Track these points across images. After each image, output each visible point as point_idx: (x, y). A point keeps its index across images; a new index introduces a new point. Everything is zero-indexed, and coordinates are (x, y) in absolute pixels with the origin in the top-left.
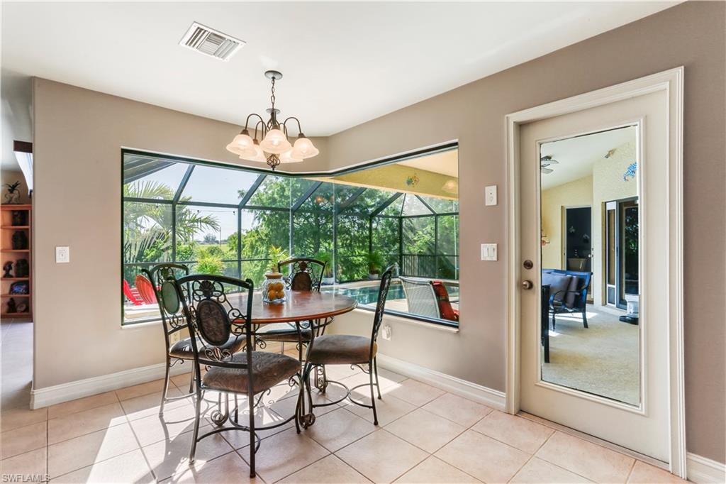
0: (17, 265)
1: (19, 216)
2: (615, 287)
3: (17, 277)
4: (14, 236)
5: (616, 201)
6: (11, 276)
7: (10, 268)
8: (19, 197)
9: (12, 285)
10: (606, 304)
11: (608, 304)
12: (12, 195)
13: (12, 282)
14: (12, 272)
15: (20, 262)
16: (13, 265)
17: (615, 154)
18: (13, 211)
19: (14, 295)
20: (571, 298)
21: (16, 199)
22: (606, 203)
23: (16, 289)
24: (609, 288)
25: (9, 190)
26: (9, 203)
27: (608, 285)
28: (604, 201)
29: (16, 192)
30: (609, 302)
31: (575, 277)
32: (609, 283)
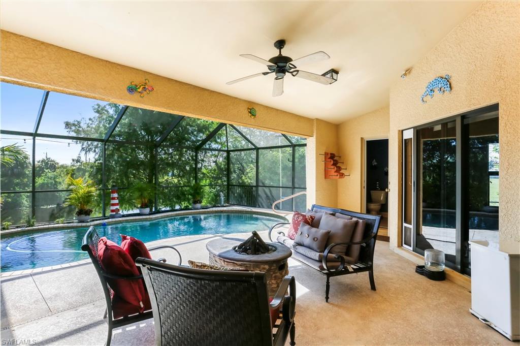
2: (411, 226)
5: (413, 128)
10: (402, 246)
11: (404, 245)
17: (411, 74)
20: (356, 249)
22: (402, 131)
24: (405, 227)
27: (405, 225)
28: (401, 129)
30: (405, 244)
31: (361, 221)
32: (406, 222)
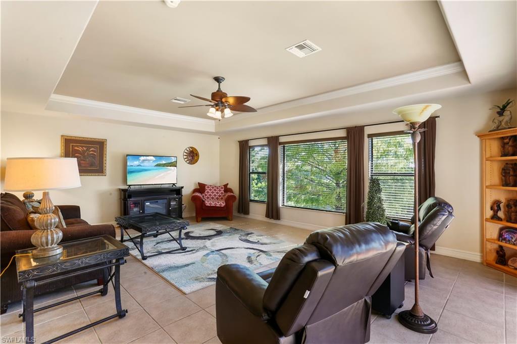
0: (508, 206)
1: (510, 143)
3: (507, 221)
4: (503, 169)
6: (500, 219)
7: (499, 209)
8: (511, 118)
9: (501, 229)
12: (501, 118)
13: (500, 226)
14: (501, 214)
15: (511, 203)
16: (502, 205)
18: (503, 138)
19: (503, 244)
21: (507, 122)
23: (506, 236)
25: (498, 113)
26: (498, 129)
29: (507, 113)
